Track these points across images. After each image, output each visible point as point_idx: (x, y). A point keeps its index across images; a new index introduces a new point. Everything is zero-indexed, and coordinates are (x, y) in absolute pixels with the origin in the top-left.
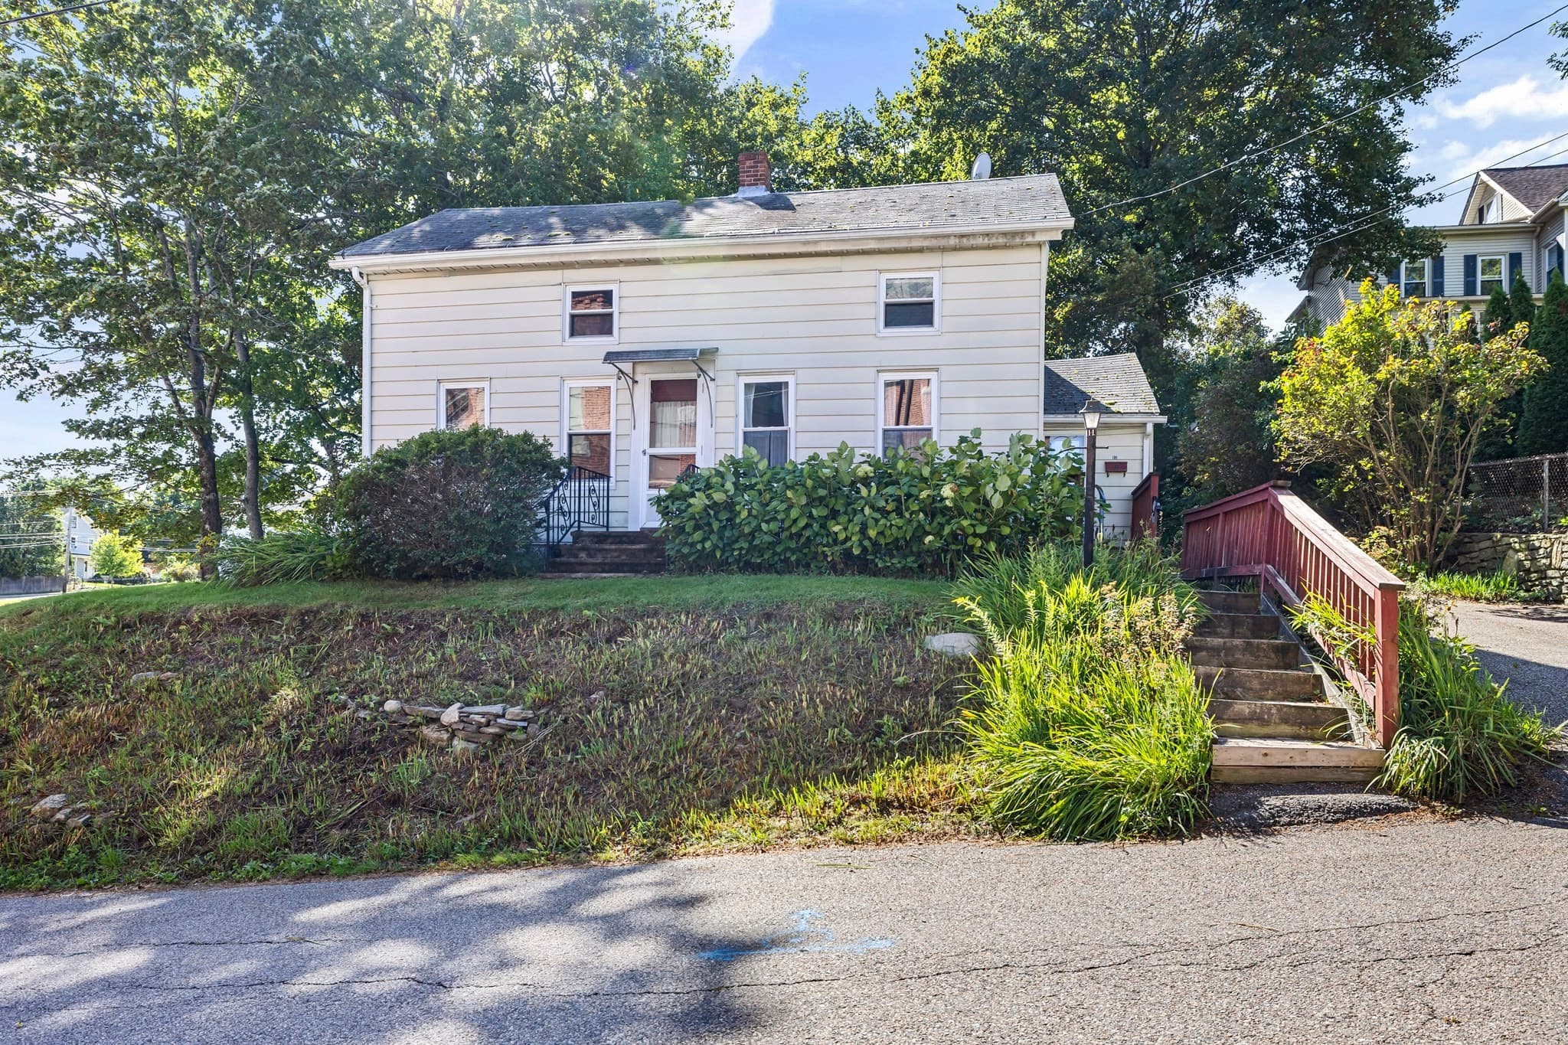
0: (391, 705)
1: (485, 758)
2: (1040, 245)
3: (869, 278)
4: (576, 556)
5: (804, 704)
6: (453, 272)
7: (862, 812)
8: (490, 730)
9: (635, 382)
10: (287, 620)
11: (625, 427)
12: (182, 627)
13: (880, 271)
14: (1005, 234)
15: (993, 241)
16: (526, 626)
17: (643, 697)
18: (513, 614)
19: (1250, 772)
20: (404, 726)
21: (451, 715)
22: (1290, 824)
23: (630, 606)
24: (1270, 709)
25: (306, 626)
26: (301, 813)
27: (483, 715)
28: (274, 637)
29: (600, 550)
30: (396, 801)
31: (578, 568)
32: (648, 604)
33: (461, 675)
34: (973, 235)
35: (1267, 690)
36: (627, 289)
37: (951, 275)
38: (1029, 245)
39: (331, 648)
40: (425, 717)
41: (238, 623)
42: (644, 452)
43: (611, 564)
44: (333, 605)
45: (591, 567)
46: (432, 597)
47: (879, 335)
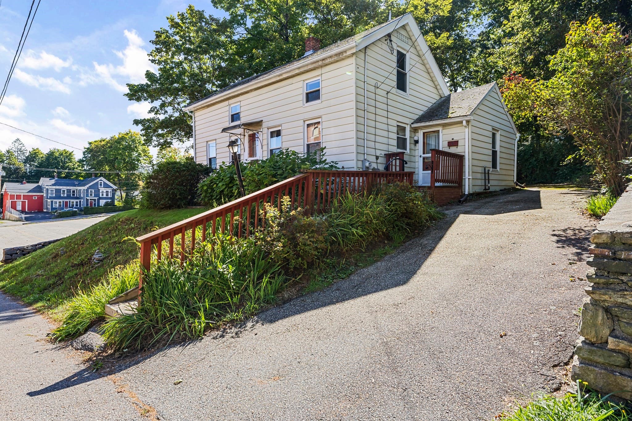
2: (352, 56)
3: (301, 84)
6: (208, 106)
9: (245, 136)
13: (304, 81)
14: (336, 55)
15: (333, 59)
34: (326, 59)
37: (324, 76)
38: (348, 57)
47: (304, 106)
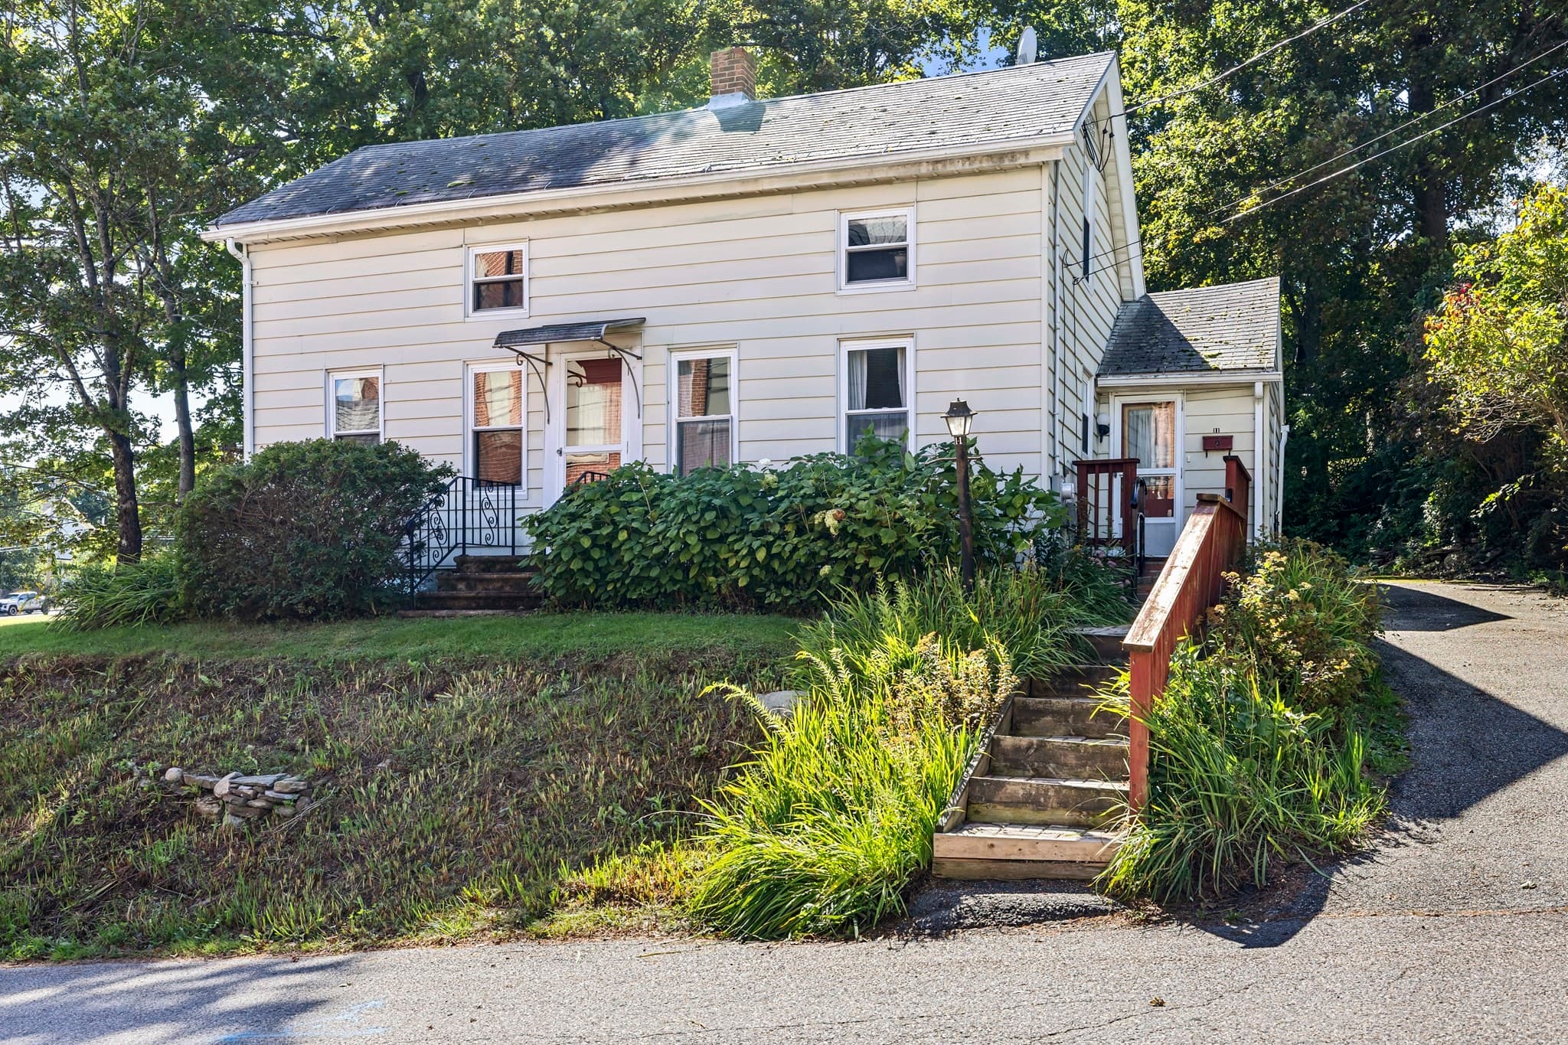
0: (172, 774)
1: (243, 837)
2: (1039, 166)
3: (828, 220)
4: (454, 588)
5: (587, 776)
6: (341, 237)
7: (577, 903)
8: (257, 804)
9: (549, 364)
10: (111, 672)
11: (537, 421)
12: (8, 680)
13: (841, 211)
14: (990, 156)
15: (976, 166)
16: (349, 678)
17: (425, 768)
18: (340, 664)
19: (975, 866)
20: (178, 797)
21: (222, 787)
22: (972, 926)
23: (460, 655)
24: (1046, 791)
25: (128, 678)
26: (50, 894)
27: (252, 786)
28: (95, 692)
29: (482, 581)
30: (145, 882)
31: (450, 603)
32: (480, 653)
33: (259, 738)
34: (951, 160)
35: (1084, 766)
36: (538, 248)
37: (928, 210)
38: (1024, 167)
39: (148, 705)
40: (200, 788)
41: (63, 675)
42: (560, 452)
43: (486, 598)
44: (161, 653)
45: (464, 603)
46: (262, 644)
47: (839, 293)
